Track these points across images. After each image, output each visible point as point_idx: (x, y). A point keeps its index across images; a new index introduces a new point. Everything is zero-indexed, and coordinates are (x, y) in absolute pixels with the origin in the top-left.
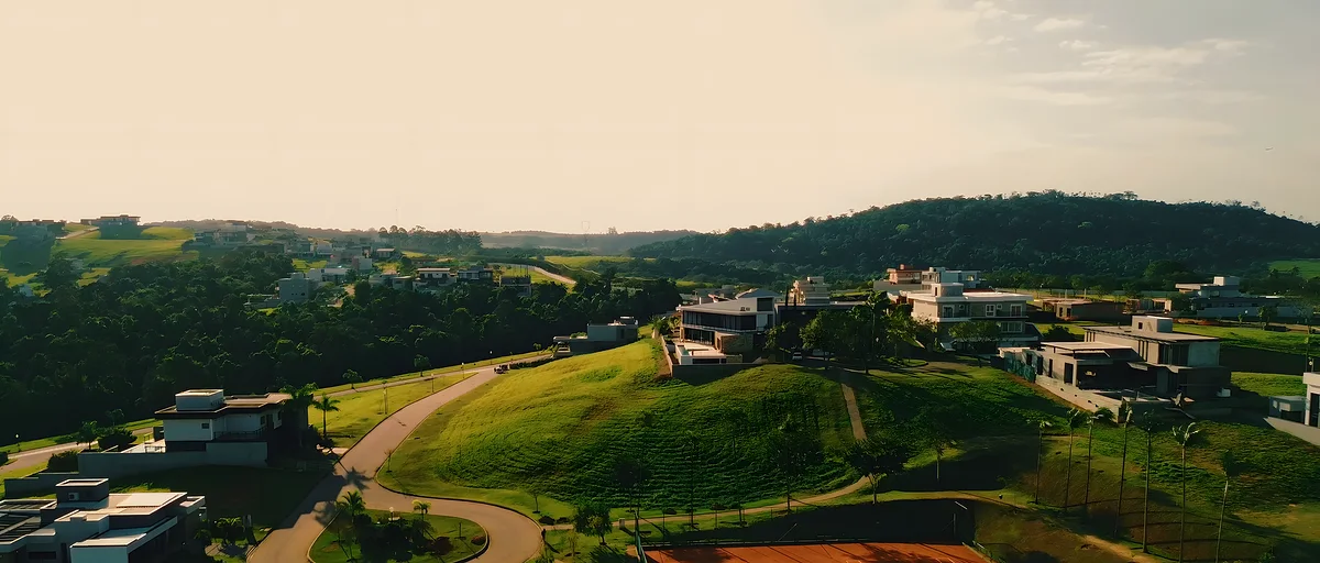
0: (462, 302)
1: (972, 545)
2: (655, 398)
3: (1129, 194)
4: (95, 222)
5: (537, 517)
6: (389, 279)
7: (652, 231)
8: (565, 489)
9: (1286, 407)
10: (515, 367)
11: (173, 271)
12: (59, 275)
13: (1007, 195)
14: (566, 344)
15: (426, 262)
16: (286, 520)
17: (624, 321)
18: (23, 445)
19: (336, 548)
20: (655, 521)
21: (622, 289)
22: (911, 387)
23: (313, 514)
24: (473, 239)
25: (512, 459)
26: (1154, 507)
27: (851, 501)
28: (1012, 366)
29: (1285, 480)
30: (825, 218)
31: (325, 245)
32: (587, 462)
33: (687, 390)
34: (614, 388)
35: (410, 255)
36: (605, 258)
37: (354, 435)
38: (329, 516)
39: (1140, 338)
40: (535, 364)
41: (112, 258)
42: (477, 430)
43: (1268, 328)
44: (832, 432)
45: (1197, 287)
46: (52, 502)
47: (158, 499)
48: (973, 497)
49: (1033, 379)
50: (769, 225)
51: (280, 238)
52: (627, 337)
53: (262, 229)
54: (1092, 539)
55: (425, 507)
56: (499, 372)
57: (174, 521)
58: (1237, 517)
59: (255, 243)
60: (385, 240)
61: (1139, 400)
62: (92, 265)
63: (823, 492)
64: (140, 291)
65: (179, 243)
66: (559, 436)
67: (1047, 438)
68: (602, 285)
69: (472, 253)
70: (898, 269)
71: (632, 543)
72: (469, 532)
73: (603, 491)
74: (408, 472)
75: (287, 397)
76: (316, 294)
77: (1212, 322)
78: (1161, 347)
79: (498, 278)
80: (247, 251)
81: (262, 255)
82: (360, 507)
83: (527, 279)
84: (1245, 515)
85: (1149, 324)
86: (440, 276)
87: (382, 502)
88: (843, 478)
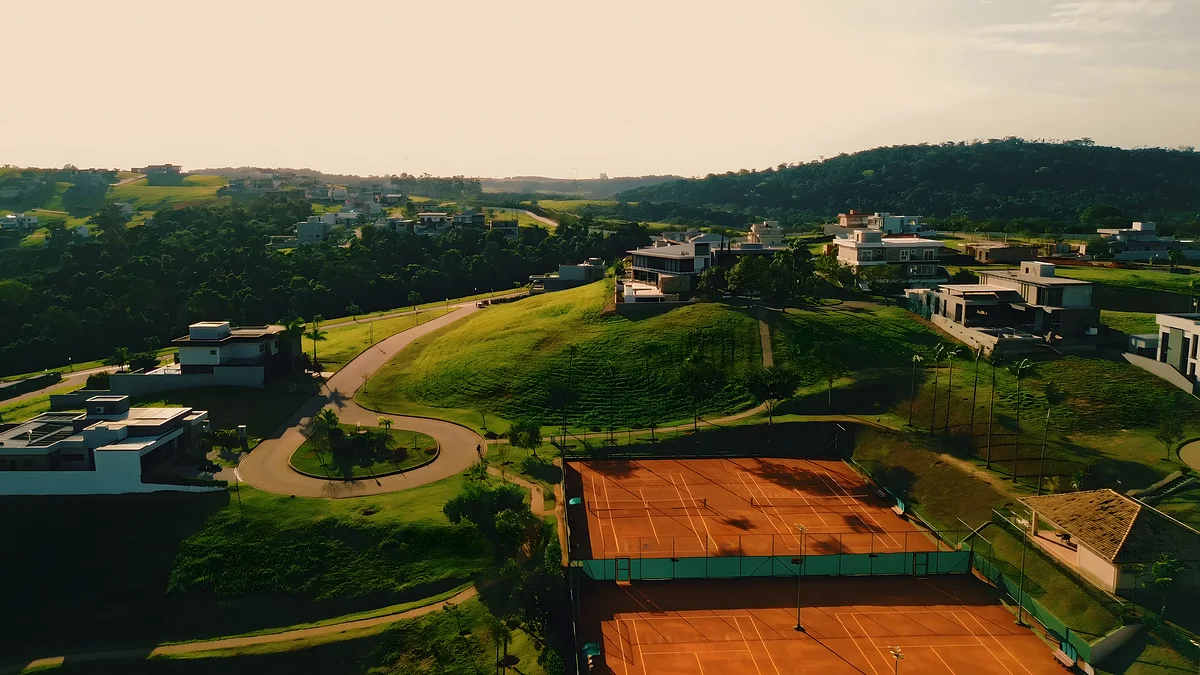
0: (455, 244)
1: (849, 461)
2: (597, 332)
3: (1086, 141)
4: (143, 171)
5: (484, 432)
6: (393, 223)
7: (640, 176)
8: (510, 410)
9: (1142, 345)
10: (495, 302)
11: (209, 214)
12: (110, 219)
13: (969, 142)
14: (540, 282)
15: (427, 207)
16: (275, 432)
17: (592, 262)
18: (75, 366)
19: (313, 455)
20: (582, 437)
21: (598, 232)
22: (819, 324)
23: (298, 427)
24: (474, 185)
25: (469, 383)
26: (1001, 430)
27: (751, 422)
28: (913, 306)
29: (1124, 409)
30: (796, 164)
31: (341, 189)
32: (532, 387)
33: (625, 324)
34: (564, 323)
35: (415, 199)
36: (591, 202)
37: (340, 361)
38: (310, 430)
39: (1023, 282)
40: (512, 300)
41: (157, 202)
42: (444, 358)
43: (1173, 271)
44: (745, 363)
45: (1116, 231)
46: (83, 414)
47: (168, 413)
48: (856, 420)
49: (929, 317)
50: (745, 171)
51: (301, 185)
52: (592, 276)
53: (287, 176)
54: (946, 457)
55: (388, 423)
56: (480, 306)
57: (181, 431)
58: (1069, 440)
59: (280, 190)
60: (395, 186)
61: (1015, 337)
62: (140, 209)
63: (728, 414)
64: (178, 232)
65: (214, 190)
66: (510, 365)
67: (929, 370)
68: (580, 227)
69: (472, 198)
70: (848, 214)
71: (560, 455)
72: (424, 444)
73: (542, 411)
74: (383, 393)
75: (283, 328)
76: (329, 236)
77: (1122, 265)
78: (1040, 290)
79: (489, 222)
80: (271, 196)
81: (284, 200)
82: (335, 422)
83: (515, 223)
84: (1077, 439)
85: (1034, 269)
86: (438, 220)
87: (355, 418)
88: (749, 403)
